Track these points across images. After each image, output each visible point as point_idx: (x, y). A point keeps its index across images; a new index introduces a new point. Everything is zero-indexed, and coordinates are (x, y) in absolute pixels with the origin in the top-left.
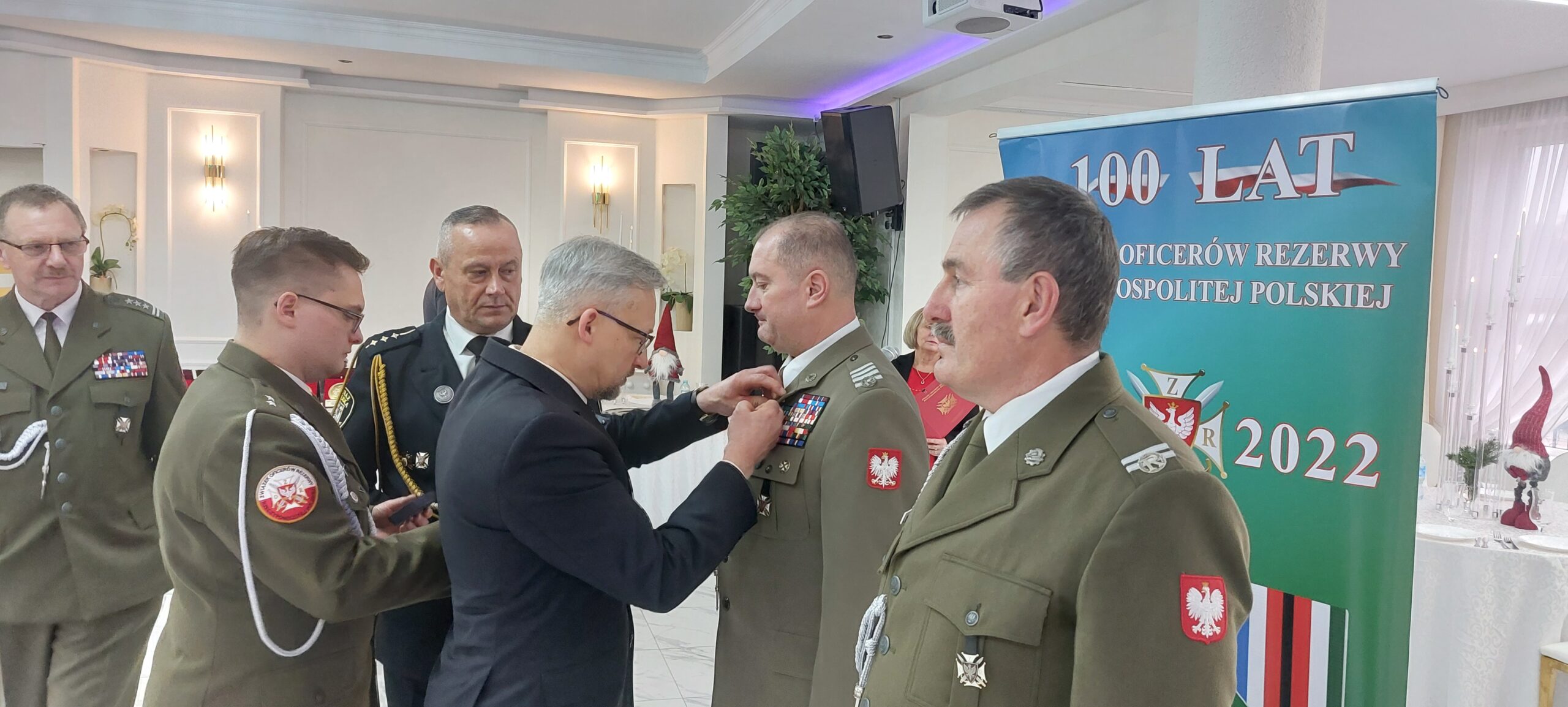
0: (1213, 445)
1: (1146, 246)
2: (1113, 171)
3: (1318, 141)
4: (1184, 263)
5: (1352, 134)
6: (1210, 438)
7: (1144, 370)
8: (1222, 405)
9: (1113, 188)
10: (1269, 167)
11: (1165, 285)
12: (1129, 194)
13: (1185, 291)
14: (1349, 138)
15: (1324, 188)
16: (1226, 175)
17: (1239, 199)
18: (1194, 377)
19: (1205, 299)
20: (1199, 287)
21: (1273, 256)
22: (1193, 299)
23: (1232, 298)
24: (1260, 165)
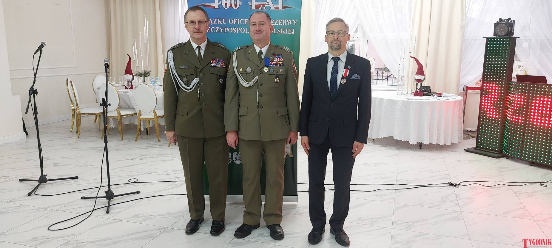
1: (237, 19)
9: (226, 4)
11: (243, 29)
12: (231, 6)
15: (281, 8)
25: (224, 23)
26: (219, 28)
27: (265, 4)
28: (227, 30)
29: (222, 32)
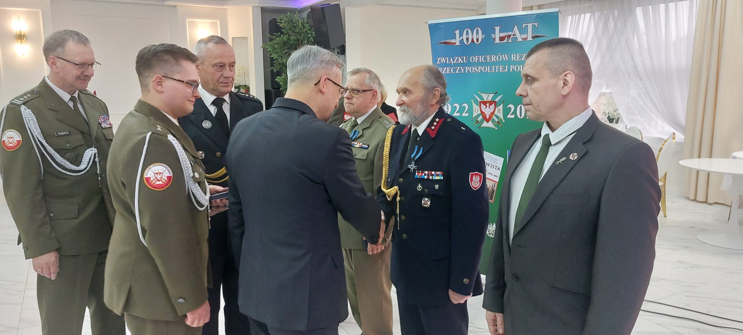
0: (500, 113)
1: (478, 56)
2: (467, 34)
3: (528, 25)
4: (490, 61)
5: (537, 23)
6: (499, 112)
7: (478, 93)
8: (503, 101)
9: (467, 39)
10: (514, 33)
11: (485, 68)
12: (473, 41)
13: (491, 69)
14: (536, 24)
15: (530, 38)
16: (502, 35)
17: (506, 42)
18: (494, 94)
19: (497, 71)
20: (495, 68)
21: (516, 58)
22: (493, 71)
23: (505, 70)
24: (511, 32)
25: (465, 62)
26: (460, 68)
27: (511, 35)
28: (468, 69)
29: (463, 72)
